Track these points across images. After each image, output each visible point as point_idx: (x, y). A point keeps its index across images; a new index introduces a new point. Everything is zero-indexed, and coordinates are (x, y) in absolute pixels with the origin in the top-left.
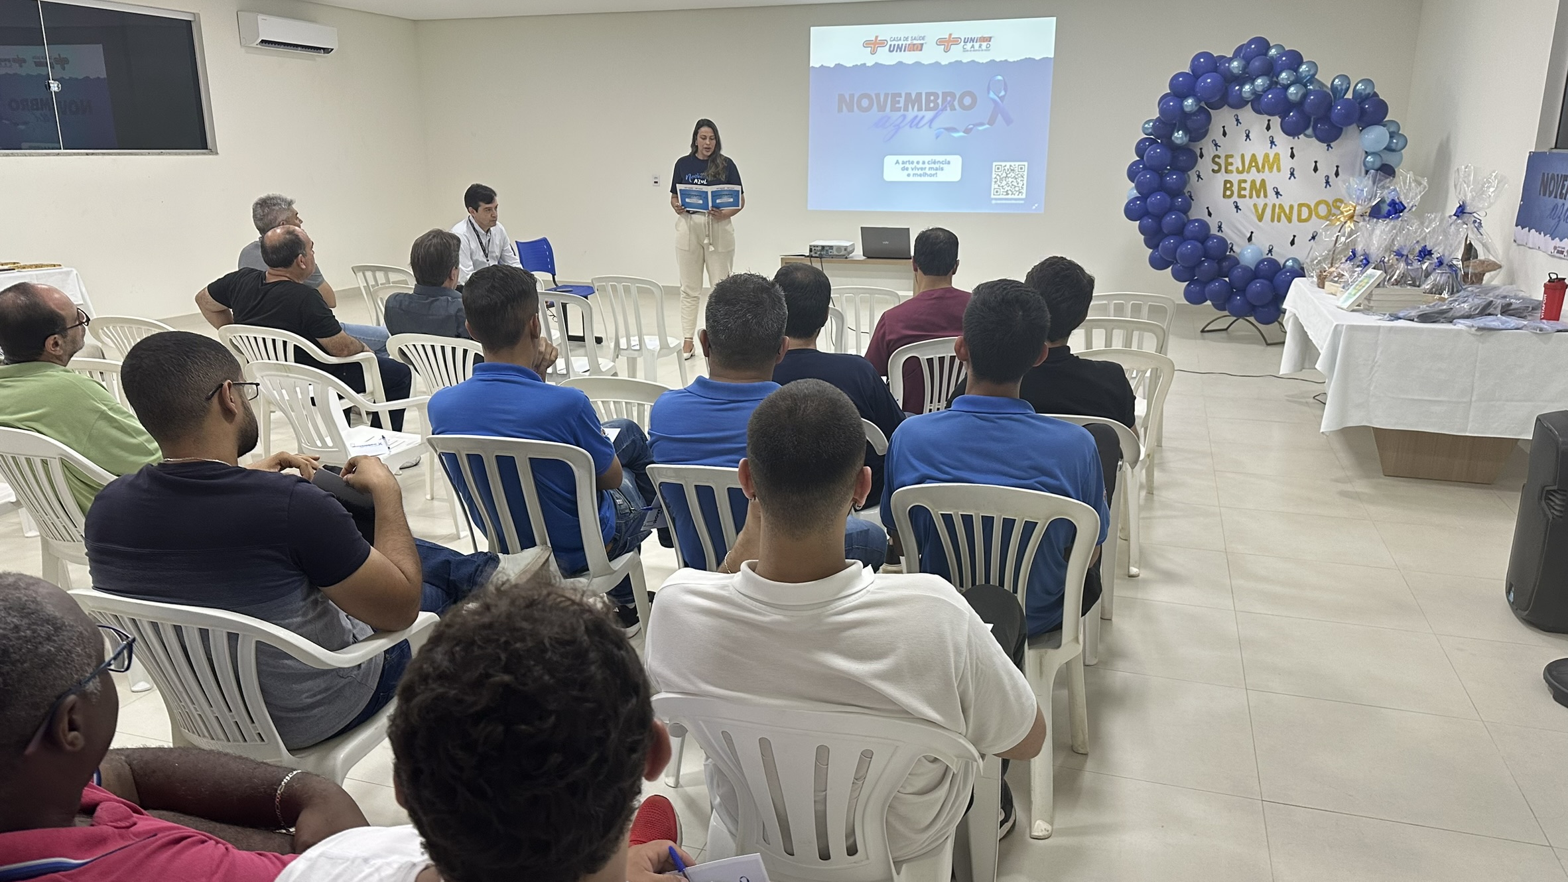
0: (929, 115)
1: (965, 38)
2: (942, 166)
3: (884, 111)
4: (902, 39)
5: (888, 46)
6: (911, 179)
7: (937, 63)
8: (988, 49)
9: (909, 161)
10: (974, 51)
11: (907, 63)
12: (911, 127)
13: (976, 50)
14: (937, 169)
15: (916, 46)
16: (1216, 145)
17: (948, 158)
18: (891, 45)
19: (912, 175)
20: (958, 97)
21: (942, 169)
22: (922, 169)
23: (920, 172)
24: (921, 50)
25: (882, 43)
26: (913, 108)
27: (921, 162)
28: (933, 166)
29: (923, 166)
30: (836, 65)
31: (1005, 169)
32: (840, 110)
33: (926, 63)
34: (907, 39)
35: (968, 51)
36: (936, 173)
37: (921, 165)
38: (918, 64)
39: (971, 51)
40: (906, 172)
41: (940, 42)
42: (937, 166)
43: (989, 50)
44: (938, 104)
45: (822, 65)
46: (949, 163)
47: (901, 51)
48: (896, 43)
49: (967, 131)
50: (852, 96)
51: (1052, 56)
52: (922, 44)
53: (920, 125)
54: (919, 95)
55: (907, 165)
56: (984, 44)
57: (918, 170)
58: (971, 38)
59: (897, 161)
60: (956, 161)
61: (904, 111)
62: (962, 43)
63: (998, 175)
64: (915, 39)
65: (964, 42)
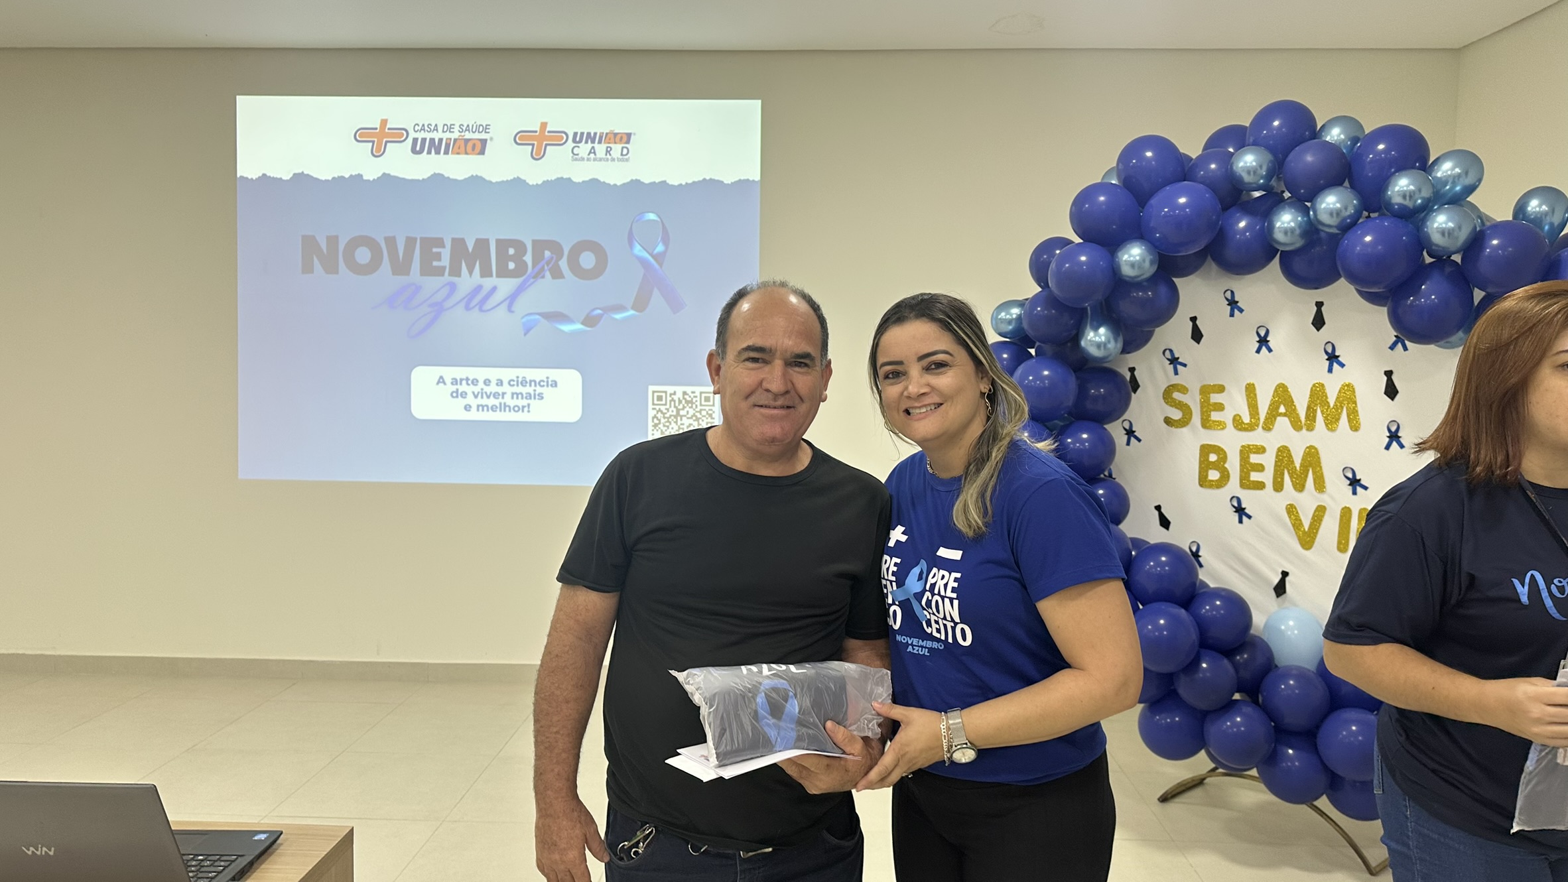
0: (506, 286)
1: (575, 134)
2: (539, 390)
3: (408, 274)
4: (440, 129)
5: (410, 141)
6: (474, 415)
7: (518, 181)
8: (624, 156)
9: (467, 379)
10: (595, 160)
11: (451, 177)
12: (468, 308)
13: (601, 160)
14: (529, 396)
15: (470, 145)
16: (1174, 361)
17: (554, 374)
18: (415, 140)
19: (474, 408)
20: (566, 253)
21: (541, 396)
22: (496, 395)
23: (492, 402)
24: (482, 152)
25: (398, 135)
26: (471, 272)
27: (494, 382)
28: (520, 389)
29: (500, 390)
30: (294, 174)
31: (673, 400)
32: (307, 268)
33: (495, 179)
34: (450, 128)
35: (583, 159)
36: (529, 405)
37: (493, 388)
38: (476, 180)
39: (588, 160)
40: (461, 402)
41: (522, 138)
42: (528, 389)
43: (627, 160)
44: (525, 264)
45: (264, 175)
46: (555, 384)
47: (437, 152)
48: (428, 136)
49: (590, 321)
50: (333, 241)
51: (757, 177)
52: (484, 142)
53: (488, 306)
54: (482, 244)
55: (463, 388)
56: (617, 149)
57: (488, 397)
58: (589, 134)
59: (441, 377)
60: (570, 381)
61: (450, 275)
62: (570, 144)
63: (660, 410)
64: (468, 129)
65: (574, 141)
